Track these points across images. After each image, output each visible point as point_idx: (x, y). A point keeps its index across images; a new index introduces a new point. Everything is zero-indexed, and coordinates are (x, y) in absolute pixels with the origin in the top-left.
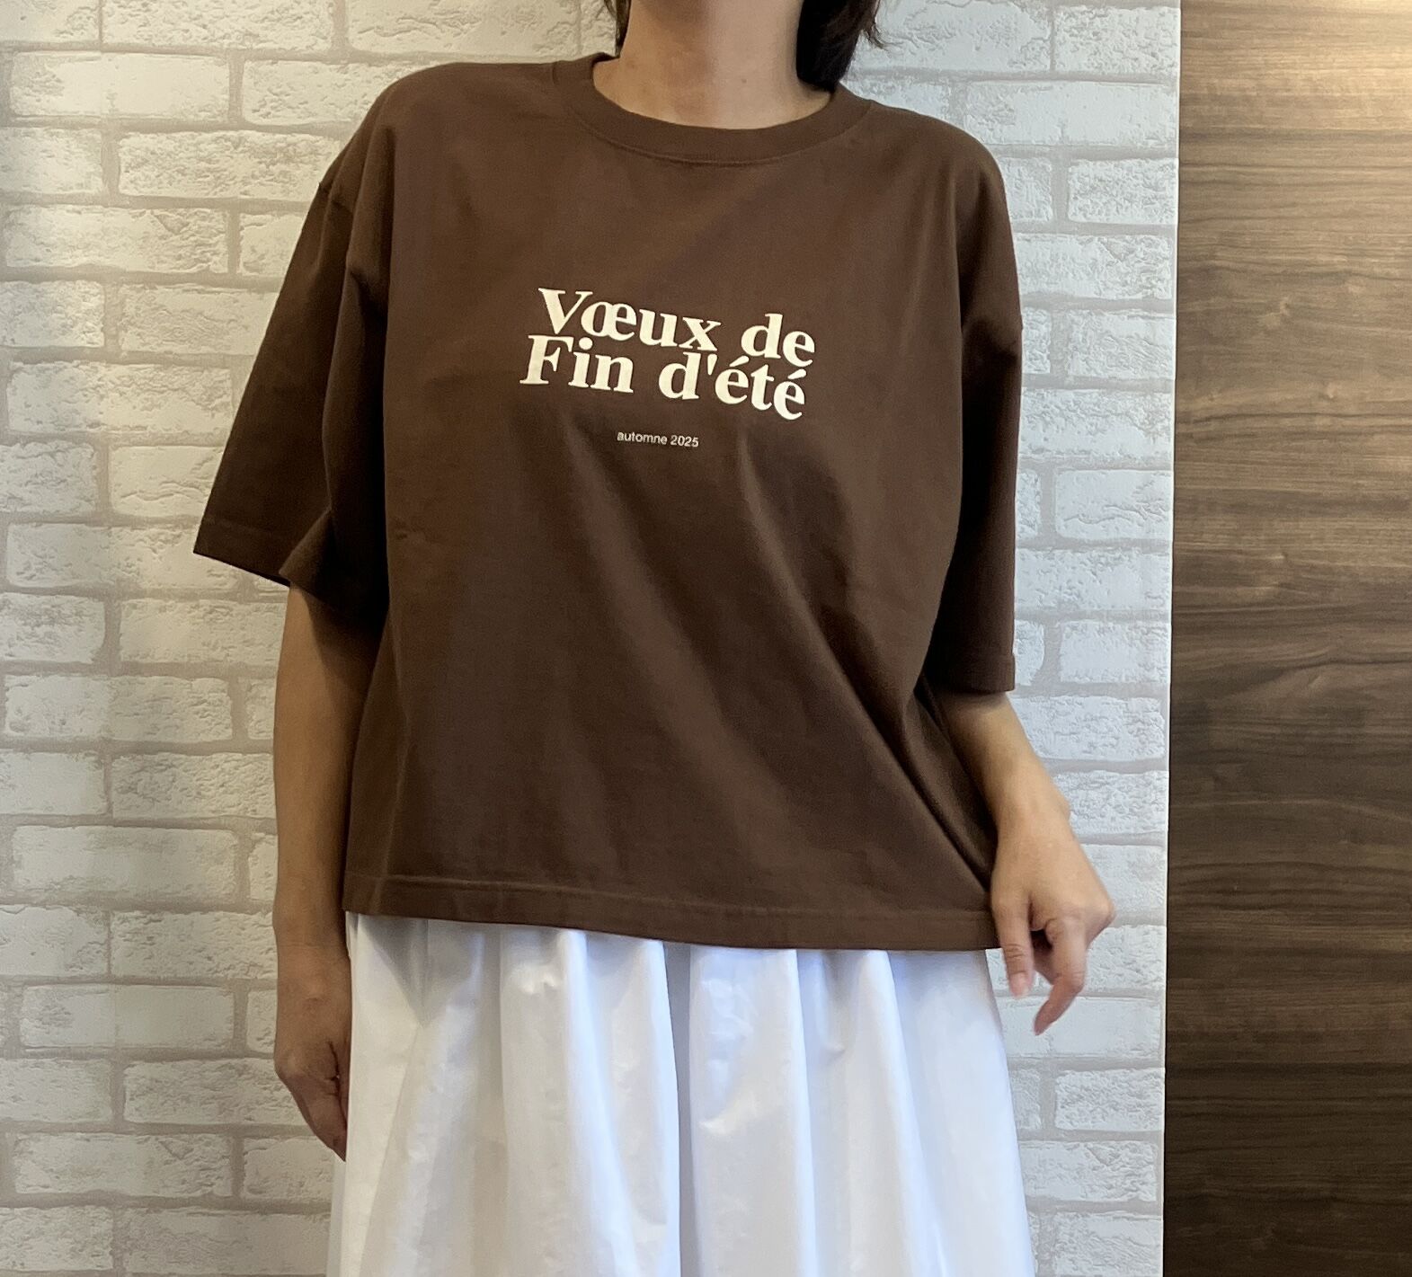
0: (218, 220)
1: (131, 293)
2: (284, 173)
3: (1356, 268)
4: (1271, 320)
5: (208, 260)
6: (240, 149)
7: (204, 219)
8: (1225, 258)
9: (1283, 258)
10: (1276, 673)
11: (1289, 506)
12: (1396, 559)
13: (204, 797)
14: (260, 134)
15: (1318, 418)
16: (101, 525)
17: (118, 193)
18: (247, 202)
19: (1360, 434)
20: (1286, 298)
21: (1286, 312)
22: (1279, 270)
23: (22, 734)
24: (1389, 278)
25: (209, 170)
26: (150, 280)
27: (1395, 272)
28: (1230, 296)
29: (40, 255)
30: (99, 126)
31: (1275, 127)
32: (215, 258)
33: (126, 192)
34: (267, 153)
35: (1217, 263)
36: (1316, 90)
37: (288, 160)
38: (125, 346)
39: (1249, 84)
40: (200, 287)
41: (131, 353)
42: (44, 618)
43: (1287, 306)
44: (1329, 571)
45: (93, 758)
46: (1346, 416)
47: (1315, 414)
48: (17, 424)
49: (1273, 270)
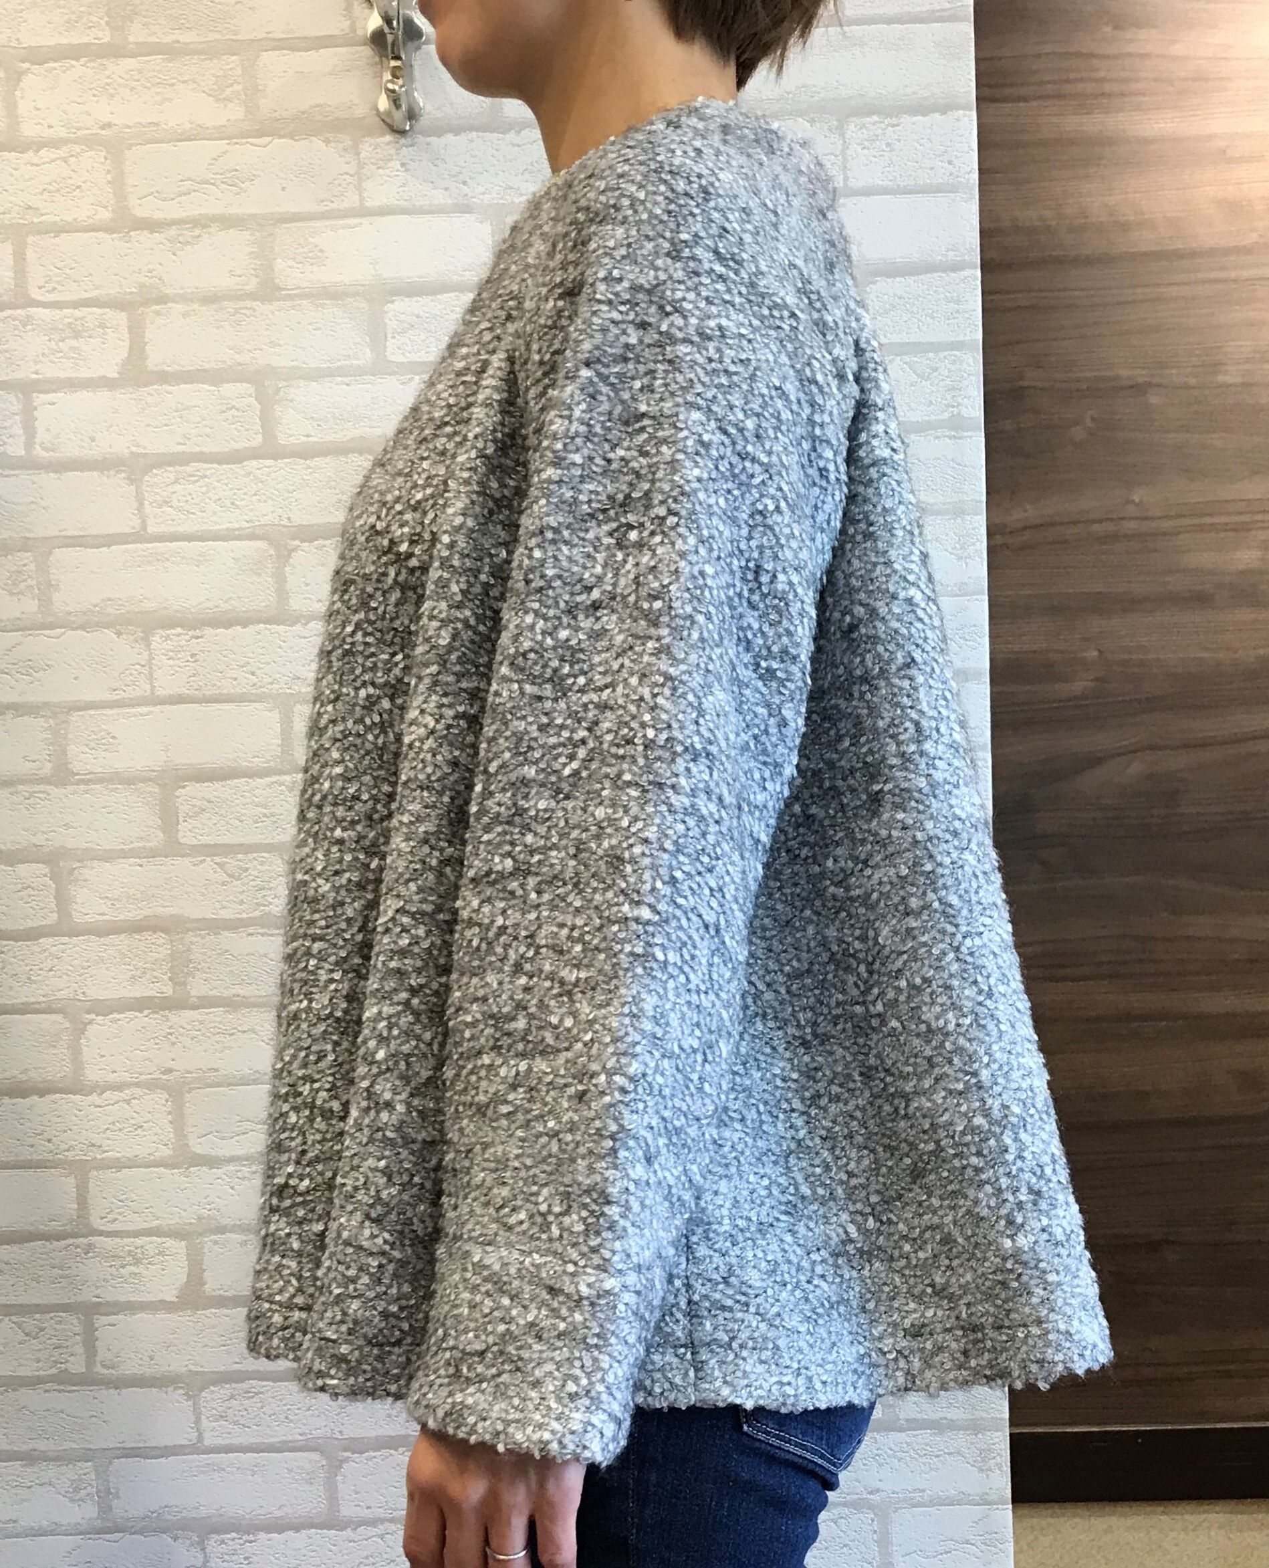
0: (12, 402)
2: (73, 348)
3: (1155, 381)
4: (1078, 433)
6: (29, 328)
8: (1032, 378)
9: (1088, 374)
10: (1095, 761)
11: (1100, 605)
12: (1206, 649)
13: (35, 982)
14: (48, 311)
15: (1127, 522)
18: (37, 381)
19: (1164, 534)
20: (1090, 413)
21: (1091, 424)
22: (1085, 386)
24: (1187, 387)
27: (1192, 381)
28: (1039, 413)
31: (1075, 253)
32: (12, 441)
34: (55, 329)
35: (1026, 383)
36: (1112, 215)
37: (77, 335)
39: (1048, 214)
43: (1093, 419)
44: (1141, 663)
46: (1152, 519)
47: (1124, 519)
49: (1078, 386)
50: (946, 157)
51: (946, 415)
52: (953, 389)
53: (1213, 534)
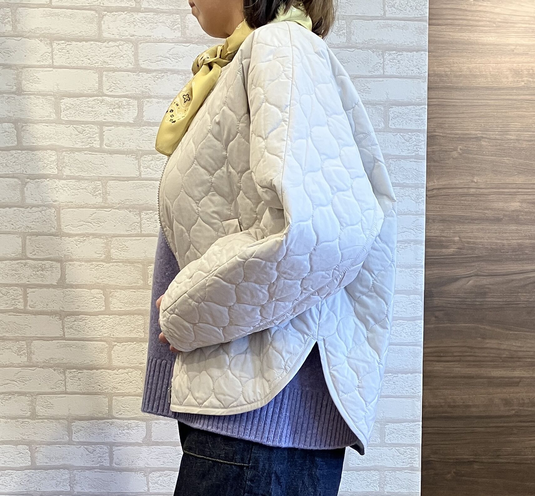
0: (96, 129)
1: (66, 154)
2: (118, 112)
3: (484, 136)
4: (455, 154)
5: (93, 143)
6: (103, 103)
7: (91, 128)
8: (439, 132)
9: (459, 132)
10: (456, 279)
11: (461, 220)
12: (499, 239)
13: (96, 330)
14: (109, 98)
16: (58, 236)
17: (61, 119)
18: (105, 122)
19: (485, 194)
20: (460, 147)
21: (460, 151)
22: (458, 136)
23: (33, 309)
24: (496, 139)
25: (92, 111)
26: (73, 150)
27: (497, 137)
28: (441, 145)
29: (34, 142)
30: (54, 95)
31: (457, 85)
32: (95, 142)
33: (63, 119)
34: (112, 105)
36: (471, 72)
37: (119, 107)
38: (65, 174)
39: (447, 69)
40: (90, 153)
41: (67, 176)
42: (40, 269)
43: (460, 149)
44: (474, 243)
46: (481, 189)
47: (470, 188)
48: (29, 201)
49: (455, 136)
50: (417, 67)
51: (414, 154)
52: (417, 145)
53: (503, 196)
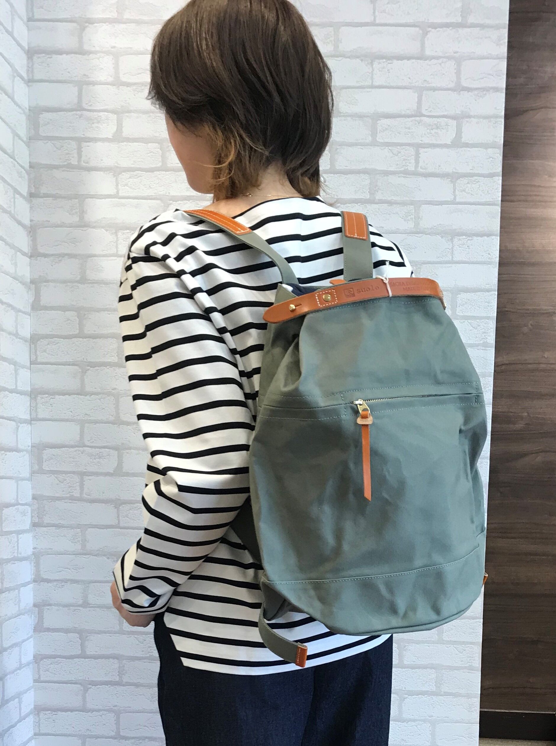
4: (525, 330)
9: (530, 307)
10: (523, 455)
11: (530, 396)
15: (541, 365)
16: (117, 424)
20: (530, 322)
21: (530, 326)
22: (529, 312)
23: (89, 497)
28: (511, 321)
31: (529, 261)
35: (507, 310)
42: (97, 456)
44: (543, 419)
45: (113, 505)
46: (551, 364)
47: (541, 363)
48: (88, 389)
49: (526, 312)
50: (488, 252)
51: (482, 342)
52: (485, 333)
